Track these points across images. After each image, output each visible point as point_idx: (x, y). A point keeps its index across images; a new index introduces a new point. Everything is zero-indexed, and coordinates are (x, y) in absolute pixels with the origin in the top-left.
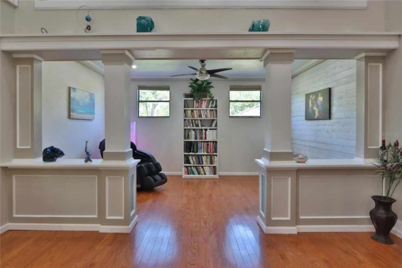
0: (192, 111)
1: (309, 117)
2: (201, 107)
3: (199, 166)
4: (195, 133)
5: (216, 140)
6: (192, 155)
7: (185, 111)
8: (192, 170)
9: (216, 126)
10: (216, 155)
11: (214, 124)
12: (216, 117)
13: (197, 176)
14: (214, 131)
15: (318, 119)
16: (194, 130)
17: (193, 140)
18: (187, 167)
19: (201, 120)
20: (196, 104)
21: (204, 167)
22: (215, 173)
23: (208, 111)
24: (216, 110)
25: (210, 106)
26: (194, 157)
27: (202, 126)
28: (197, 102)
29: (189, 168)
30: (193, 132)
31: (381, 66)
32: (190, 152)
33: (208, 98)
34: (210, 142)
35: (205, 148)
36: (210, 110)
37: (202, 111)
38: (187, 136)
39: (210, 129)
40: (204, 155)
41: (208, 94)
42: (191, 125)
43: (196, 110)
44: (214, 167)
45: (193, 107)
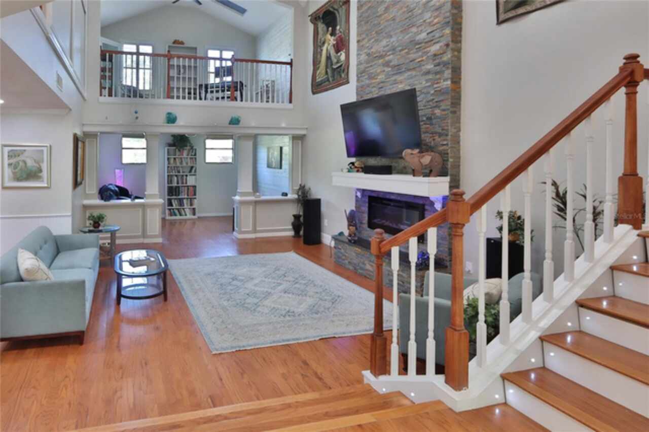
0: (175, 159)
1: (269, 166)
2: (182, 155)
3: (180, 209)
4: (177, 178)
5: (195, 185)
6: (175, 199)
7: (168, 159)
8: (174, 212)
9: (195, 171)
10: (195, 198)
11: (193, 170)
12: (196, 164)
13: (178, 217)
14: (194, 177)
15: (275, 168)
16: (176, 176)
17: (175, 184)
18: (170, 210)
19: (182, 167)
20: (178, 153)
21: (185, 210)
22: (194, 214)
23: (189, 159)
24: (195, 158)
25: (190, 154)
26: (176, 201)
27: (183, 172)
28: (179, 150)
29: (172, 211)
30: (176, 178)
31: (300, 142)
32: (172, 195)
33: (188, 148)
34: (191, 186)
35: (186, 192)
36: (191, 158)
37: (183, 160)
38: (170, 181)
39: (190, 175)
40: (184, 198)
41: (188, 145)
42: (174, 172)
43: (178, 158)
44: (194, 209)
45: (175, 155)
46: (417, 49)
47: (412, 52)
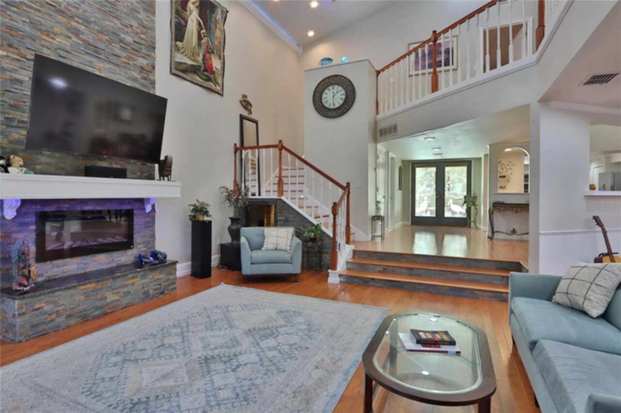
46: (121, 46)
47: (113, 44)
